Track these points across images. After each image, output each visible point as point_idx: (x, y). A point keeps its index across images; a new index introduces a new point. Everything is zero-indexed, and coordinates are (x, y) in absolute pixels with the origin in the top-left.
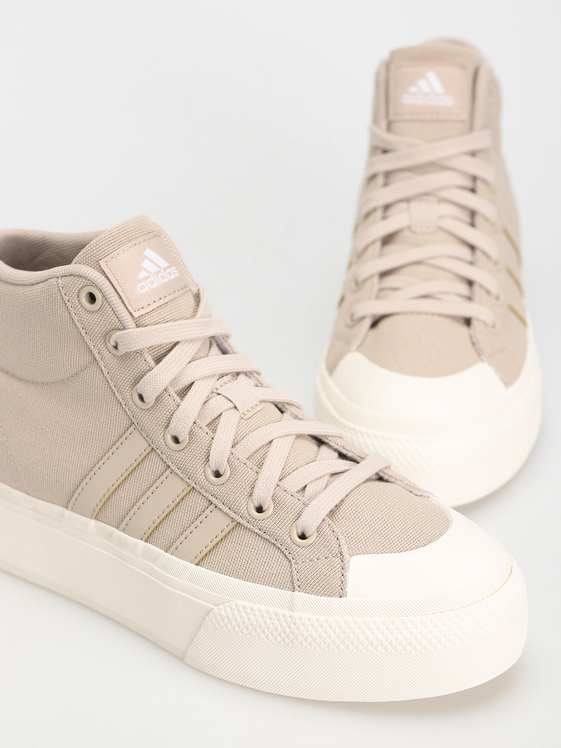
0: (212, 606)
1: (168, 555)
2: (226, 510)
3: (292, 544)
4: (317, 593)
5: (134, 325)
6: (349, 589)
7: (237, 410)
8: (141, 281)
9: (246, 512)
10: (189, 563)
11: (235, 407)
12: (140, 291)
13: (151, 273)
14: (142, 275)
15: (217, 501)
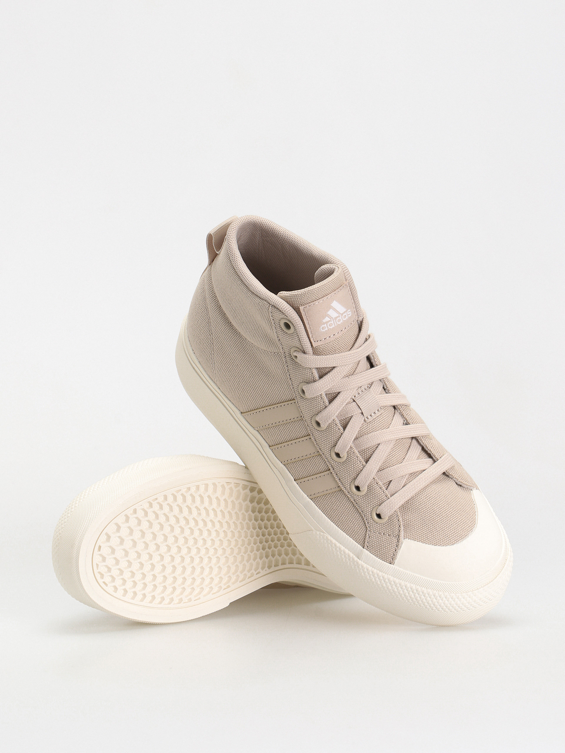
0: (314, 529)
1: (295, 483)
2: (337, 479)
3: (371, 518)
4: (377, 556)
5: (312, 353)
6: (396, 561)
7: (364, 416)
8: (324, 324)
9: (349, 487)
10: (306, 496)
11: (362, 413)
12: (322, 330)
13: (333, 318)
14: (327, 319)
15: (333, 471)
